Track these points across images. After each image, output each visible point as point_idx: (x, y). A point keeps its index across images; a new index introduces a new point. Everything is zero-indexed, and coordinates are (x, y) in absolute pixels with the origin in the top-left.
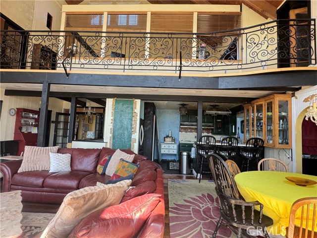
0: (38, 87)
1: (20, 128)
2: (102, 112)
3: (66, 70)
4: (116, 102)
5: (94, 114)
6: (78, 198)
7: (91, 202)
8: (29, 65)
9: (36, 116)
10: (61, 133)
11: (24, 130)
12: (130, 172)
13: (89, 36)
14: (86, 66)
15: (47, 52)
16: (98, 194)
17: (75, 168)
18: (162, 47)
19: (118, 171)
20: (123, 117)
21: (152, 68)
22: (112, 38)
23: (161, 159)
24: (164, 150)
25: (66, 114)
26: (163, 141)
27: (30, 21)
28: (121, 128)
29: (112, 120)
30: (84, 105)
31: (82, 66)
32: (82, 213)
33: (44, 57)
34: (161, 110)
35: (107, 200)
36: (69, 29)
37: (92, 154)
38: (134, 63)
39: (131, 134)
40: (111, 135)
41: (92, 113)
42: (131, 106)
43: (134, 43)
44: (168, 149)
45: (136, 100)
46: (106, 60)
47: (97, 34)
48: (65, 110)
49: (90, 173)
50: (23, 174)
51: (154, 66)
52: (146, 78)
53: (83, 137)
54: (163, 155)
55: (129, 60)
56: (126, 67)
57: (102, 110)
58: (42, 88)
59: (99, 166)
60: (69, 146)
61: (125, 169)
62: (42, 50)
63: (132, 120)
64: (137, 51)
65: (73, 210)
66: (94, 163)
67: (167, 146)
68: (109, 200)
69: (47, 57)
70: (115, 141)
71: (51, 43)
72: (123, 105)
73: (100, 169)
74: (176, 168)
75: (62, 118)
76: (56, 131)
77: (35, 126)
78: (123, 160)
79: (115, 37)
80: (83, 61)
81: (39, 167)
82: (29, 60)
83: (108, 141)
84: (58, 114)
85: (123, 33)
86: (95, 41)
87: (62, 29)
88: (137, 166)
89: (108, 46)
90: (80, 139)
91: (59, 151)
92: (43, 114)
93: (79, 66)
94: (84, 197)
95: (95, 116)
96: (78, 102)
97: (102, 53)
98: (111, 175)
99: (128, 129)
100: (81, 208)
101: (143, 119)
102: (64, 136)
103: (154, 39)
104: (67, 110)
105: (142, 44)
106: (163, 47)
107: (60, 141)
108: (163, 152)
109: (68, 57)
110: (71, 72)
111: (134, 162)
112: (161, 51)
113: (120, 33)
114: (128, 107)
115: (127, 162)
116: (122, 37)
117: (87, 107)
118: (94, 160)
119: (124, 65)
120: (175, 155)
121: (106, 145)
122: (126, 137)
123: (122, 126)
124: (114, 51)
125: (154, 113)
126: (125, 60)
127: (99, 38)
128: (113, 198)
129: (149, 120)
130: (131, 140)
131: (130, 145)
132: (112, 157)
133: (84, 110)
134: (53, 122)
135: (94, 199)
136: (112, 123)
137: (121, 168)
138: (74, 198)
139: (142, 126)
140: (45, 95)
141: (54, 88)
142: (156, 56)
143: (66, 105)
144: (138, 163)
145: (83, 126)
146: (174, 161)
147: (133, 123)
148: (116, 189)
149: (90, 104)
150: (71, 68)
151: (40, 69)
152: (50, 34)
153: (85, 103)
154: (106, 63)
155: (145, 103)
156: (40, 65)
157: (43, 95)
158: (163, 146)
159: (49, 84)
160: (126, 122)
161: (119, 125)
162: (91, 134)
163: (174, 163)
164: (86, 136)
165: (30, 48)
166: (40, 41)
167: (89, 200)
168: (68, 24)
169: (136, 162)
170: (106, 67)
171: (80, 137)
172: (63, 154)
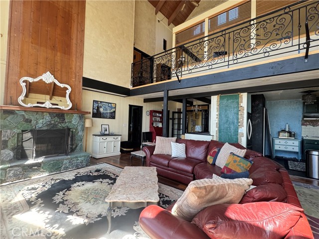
0: (161, 94)
1: (153, 124)
2: (207, 109)
3: (178, 78)
4: (220, 99)
5: (201, 111)
6: (200, 188)
7: (212, 194)
8: (155, 79)
9: (161, 115)
10: (176, 127)
11: (154, 125)
12: (243, 167)
13: (194, 45)
14: (193, 71)
15: (165, 67)
16: (218, 188)
17: (189, 155)
18: (275, 28)
19: (229, 164)
20: (228, 112)
21: (262, 55)
22: (215, 39)
23: (274, 156)
24: (279, 146)
25: (179, 112)
26: (276, 136)
27: (154, 49)
28: (227, 122)
29: (217, 115)
30: (191, 104)
31: (190, 71)
32: (204, 202)
33: (163, 72)
34: (273, 102)
35: (227, 196)
36: (178, 45)
37: (202, 145)
38: (239, 56)
39: (237, 129)
40: (217, 129)
41: (198, 110)
42: (236, 101)
43: (239, 36)
44: (286, 145)
45: (242, 94)
46: (210, 60)
47: (201, 41)
48: (178, 109)
49: (201, 161)
50: (156, 155)
51: (265, 53)
52: (254, 68)
53: (192, 130)
54: (277, 151)
55: (233, 55)
56: (231, 63)
57: (207, 107)
58: (163, 94)
59: (209, 157)
60: (182, 137)
61: (236, 163)
62: (162, 67)
63: (238, 114)
64: (243, 42)
65: (197, 198)
66: (204, 153)
67: (283, 142)
68: (229, 197)
69: (165, 71)
70: (220, 134)
71: (167, 60)
72: (228, 100)
73: (210, 159)
74: (299, 169)
75: (176, 116)
76: (173, 126)
77: (160, 122)
78: (234, 154)
79: (217, 37)
80: (190, 67)
81: (165, 152)
82: (155, 76)
83: (215, 134)
84: (174, 113)
85: (225, 30)
86: (199, 48)
87: (174, 47)
88: (251, 162)
89: (211, 48)
90: (190, 132)
91: (177, 141)
92: (165, 113)
93: (187, 72)
94: (205, 188)
95: (201, 113)
96: (187, 102)
97: (205, 56)
98: (222, 167)
99: (234, 123)
100: (203, 197)
101: (250, 112)
102: (179, 129)
103: (263, 23)
104: (180, 109)
105: (248, 33)
106: (277, 26)
107: (176, 133)
108: (277, 147)
109: (179, 67)
110: (182, 78)
111: (246, 157)
112: (274, 33)
113: (222, 31)
114: (233, 102)
115: (239, 157)
116: (225, 34)
117: (195, 106)
118: (204, 151)
119: (228, 61)
120: (297, 153)
121: (213, 138)
122: (233, 131)
123: (227, 121)
124: (217, 50)
125: (264, 106)
126: (229, 56)
127: (202, 43)
128: (234, 195)
129: (258, 113)
130: (238, 135)
131: (237, 139)
132: (221, 150)
133: (192, 108)
134: (171, 119)
135: (214, 192)
136: (217, 118)
137: (232, 162)
138: (197, 187)
139: (249, 120)
140: (165, 99)
141: (171, 93)
142: (268, 40)
143: (179, 105)
144: (251, 159)
145: (192, 121)
146: (294, 160)
147: (240, 117)
148: (236, 187)
149: (196, 103)
150: (181, 75)
151: (161, 81)
152: (166, 53)
153: (192, 103)
154: (210, 64)
155: (252, 96)
156: (161, 78)
157: (164, 99)
158: (277, 141)
159: (168, 91)
160: (231, 116)
161: (224, 119)
162: (198, 128)
163: (296, 163)
164: (194, 130)
165: (155, 68)
166: (161, 60)
167: (210, 192)
168: (177, 42)
169: (248, 157)
170: (210, 67)
171: (190, 130)
172: (180, 143)
